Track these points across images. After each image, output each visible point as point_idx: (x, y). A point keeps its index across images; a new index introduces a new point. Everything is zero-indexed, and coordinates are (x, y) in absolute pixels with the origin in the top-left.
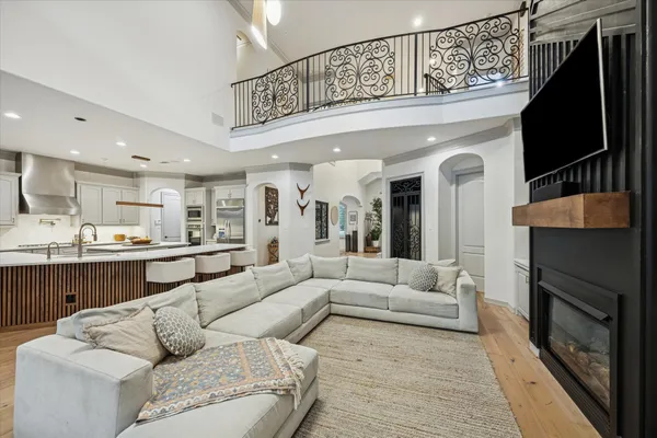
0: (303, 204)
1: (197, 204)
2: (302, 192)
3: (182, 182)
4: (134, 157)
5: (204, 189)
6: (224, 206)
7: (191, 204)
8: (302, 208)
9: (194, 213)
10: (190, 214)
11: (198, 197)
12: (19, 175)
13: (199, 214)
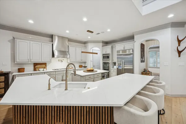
0: (180, 49)
1: (107, 53)
2: (179, 42)
3: (101, 44)
4: (88, 31)
5: (110, 46)
6: (121, 53)
7: (105, 53)
8: (180, 53)
9: (106, 57)
10: (104, 57)
11: (108, 50)
12: (52, 43)
13: (108, 57)
